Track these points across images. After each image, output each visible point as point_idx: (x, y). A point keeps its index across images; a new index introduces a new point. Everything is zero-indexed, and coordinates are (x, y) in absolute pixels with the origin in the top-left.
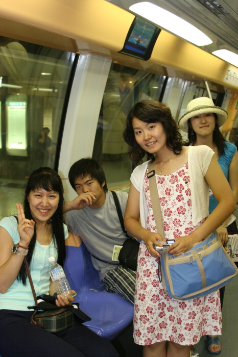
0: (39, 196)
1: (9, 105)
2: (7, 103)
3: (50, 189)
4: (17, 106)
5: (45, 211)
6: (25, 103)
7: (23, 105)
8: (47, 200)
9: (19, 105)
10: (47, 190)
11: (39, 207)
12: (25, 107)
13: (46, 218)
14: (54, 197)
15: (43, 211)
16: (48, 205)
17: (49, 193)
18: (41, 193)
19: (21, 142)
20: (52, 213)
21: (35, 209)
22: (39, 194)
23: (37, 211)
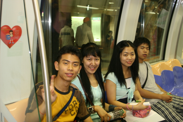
0: (89, 59)
1: (92, 19)
2: (91, 18)
3: (96, 56)
4: (96, 19)
5: (93, 68)
6: (100, 18)
7: (99, 19)
8: (95, 62)
9: (98, 19)
10: (95, 56)
11: (90, 66)
12: (100, 20)
13: (94, 72)
14: (98, 59)
15: (92, 68)
16: (95, 64)
17: (96, 58)
18: (91, 58)
19: (98, 38)
20: (96, 69)
21: (87, 67)
22: (89, 58)
23: (89, 68)
